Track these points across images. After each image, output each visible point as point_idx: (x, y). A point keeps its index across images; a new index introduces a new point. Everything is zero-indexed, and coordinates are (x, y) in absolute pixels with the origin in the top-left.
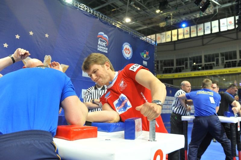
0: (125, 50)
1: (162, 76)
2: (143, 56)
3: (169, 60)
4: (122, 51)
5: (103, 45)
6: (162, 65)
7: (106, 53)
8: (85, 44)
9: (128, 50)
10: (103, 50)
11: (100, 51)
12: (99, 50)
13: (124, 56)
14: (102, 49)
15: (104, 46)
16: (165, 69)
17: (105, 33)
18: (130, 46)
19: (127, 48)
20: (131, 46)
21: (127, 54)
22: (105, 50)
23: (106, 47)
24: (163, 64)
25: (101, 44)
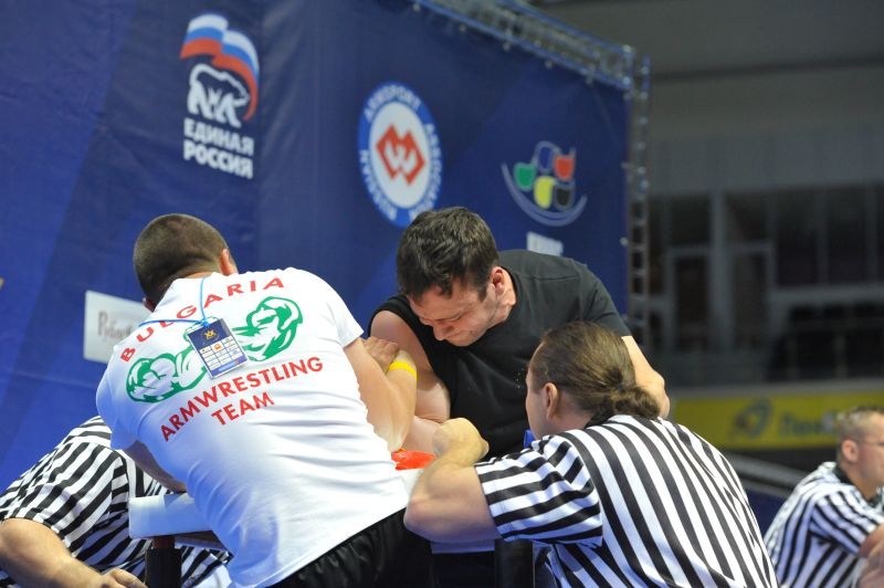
0: (381, 147)
1: (763, 409)
2: (530, 195)
3: (852, 194)
4: (357, 157)
5: (220, 118)
6: (758, 261)
7: (243, 179)
8: (100, 115)
9: (409, 143)
10: (222, 155)
11: (201, 160)
12: (193, 159)
13: (377, 199)
14: (213, 151)
15: (226, 127)
16: (800, 314)
17: (236, 24)
18: (419, 113)
19: (401, 133)
20: (431, 111)
21: (400, 179)
22: (234, 153)
23: (243, 132)
24: (768, 249)
25: (207, 113)
